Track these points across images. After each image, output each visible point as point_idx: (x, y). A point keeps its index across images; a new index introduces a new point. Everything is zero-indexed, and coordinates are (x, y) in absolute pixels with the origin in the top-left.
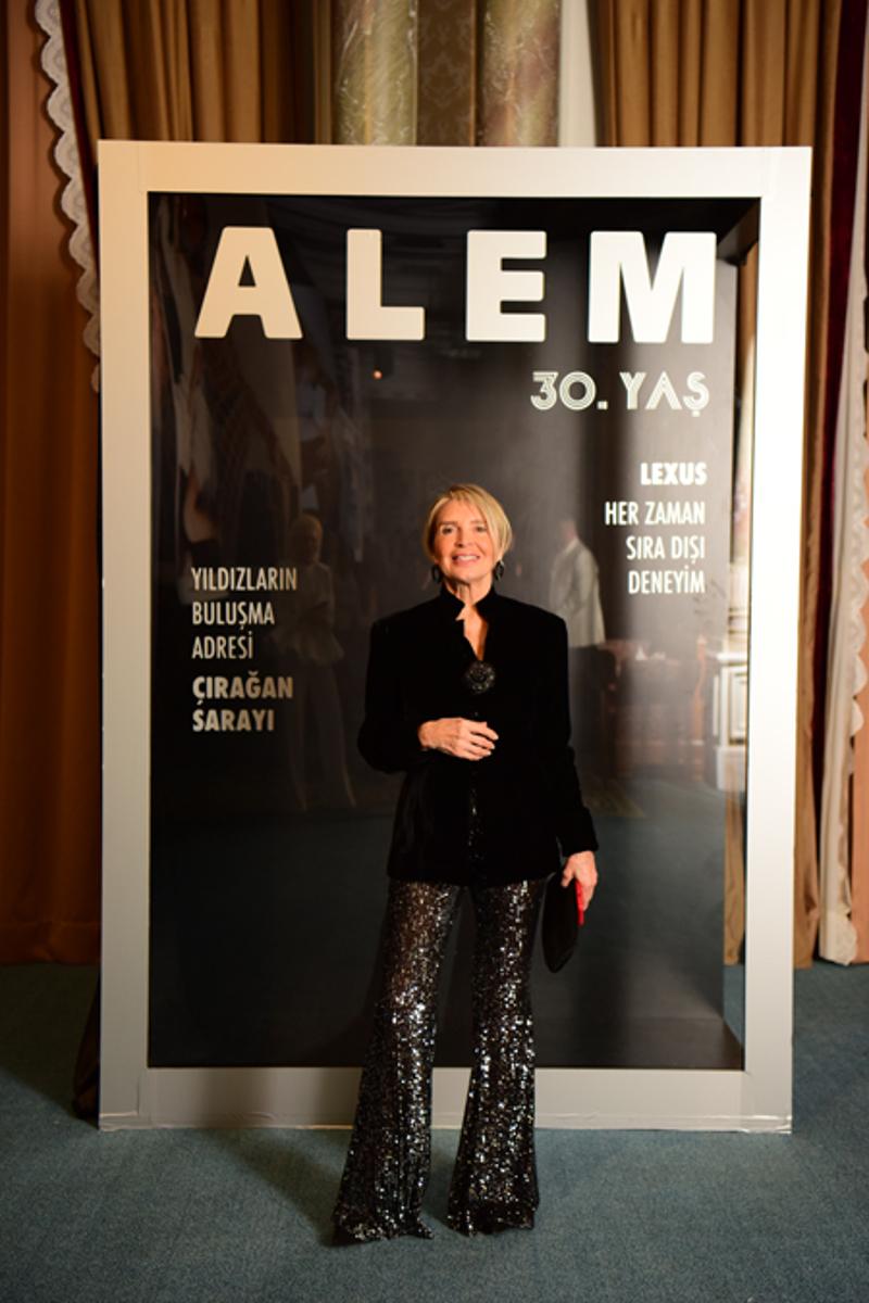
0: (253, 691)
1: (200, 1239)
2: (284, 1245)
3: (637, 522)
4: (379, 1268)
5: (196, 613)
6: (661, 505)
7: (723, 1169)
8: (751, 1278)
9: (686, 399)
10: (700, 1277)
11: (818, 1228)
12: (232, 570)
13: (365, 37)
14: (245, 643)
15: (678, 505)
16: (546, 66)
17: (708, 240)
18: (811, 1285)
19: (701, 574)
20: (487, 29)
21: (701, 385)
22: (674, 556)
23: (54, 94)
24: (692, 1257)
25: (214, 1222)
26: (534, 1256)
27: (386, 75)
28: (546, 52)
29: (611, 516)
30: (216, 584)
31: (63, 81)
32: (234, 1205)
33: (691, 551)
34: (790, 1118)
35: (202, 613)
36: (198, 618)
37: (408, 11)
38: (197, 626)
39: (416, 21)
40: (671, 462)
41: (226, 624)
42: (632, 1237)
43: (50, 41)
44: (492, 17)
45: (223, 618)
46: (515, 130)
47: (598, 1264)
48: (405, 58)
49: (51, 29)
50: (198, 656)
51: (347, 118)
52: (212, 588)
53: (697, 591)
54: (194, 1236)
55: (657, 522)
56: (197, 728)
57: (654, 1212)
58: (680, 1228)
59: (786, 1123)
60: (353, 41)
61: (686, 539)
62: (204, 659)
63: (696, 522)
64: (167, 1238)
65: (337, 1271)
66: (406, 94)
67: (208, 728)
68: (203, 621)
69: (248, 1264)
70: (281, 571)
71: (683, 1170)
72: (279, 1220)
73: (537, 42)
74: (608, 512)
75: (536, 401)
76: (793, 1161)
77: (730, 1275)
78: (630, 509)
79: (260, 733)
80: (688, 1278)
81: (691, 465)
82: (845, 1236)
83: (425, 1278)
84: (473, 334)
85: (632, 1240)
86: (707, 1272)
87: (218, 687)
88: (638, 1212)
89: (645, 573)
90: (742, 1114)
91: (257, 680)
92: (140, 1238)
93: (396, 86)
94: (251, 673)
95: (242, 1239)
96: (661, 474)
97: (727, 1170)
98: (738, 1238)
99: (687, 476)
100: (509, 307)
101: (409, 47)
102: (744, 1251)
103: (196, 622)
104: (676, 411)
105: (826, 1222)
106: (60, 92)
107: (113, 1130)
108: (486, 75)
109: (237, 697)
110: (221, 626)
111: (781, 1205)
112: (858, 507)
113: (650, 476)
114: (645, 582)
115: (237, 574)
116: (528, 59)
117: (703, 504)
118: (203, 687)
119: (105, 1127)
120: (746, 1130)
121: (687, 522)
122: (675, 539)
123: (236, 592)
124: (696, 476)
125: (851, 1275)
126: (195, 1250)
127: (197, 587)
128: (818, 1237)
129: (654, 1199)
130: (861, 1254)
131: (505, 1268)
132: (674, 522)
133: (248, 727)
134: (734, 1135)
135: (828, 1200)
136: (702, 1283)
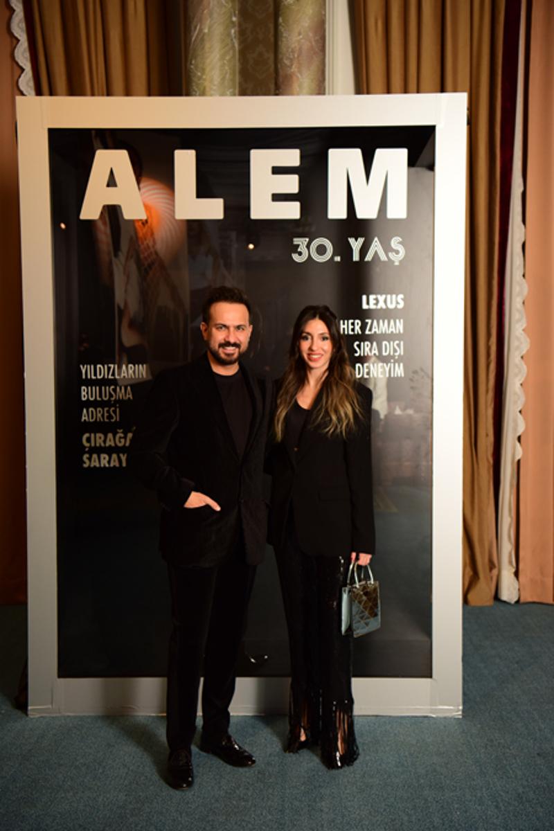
0: (120, 442)
1: (71, 794)
2: (124, 798)
3: (360, 333)
4: (181, 814)
5: (83, 393)
6: (375, 322)
7: (414, 742)
8: (419, 820)
9: (390, 254)
10: (386, 820)
11: (468, 784)
12: (106, 366)
13: (204, 34)
14: (115, 412)
15: (386, 321)
16: (317, 50)
17: (403, 153)
18: (457, 825)
19: (401, 365)
20: (280, 27)
21: (401, 245)
22: (384, 354)
23: (23, 75)
24: (383, 804)
25: (83, 781)
26: (282, 805)
27: (218, 56)
28: (317, 41)
29: (344, 329)
30: (95, 375)
31: (28, 67)
32: (99, 769)
33: (395, 351)
34: (461, 708)
35: (87, 393)
36: (84, 396)
37: (231, 17)
38: (84, 401)
39: (237, 23)
40: (381, 294)
41: (102, 399)
42: (346, 792)
43: (20, 43)
44: (283, 19)
45: (101, 396)
46: (298, 89)
47: (322, 811)
48: (230, 45)
49: (20, 36)
50: (85, 420)
51: (194, 84)
52: (93, 377)
53: (399, 375)
54: (69, 792)
55: (373, 332)
56: (86, 466)
57: (365, 773)
58: (379, 784)
59: (458, 710)
60: (197, 36)
61: (392, 343)
62: (89, 422)
63: (397, 332)
64: (51, 793)
65: (153, 816)
66: (230, 69)
67: (92, 466)
68: (88, 399)
69: (97, 812)
70: (137, 366)
71: (389, 743)
72: (125, 779)
73: (311, 35)
74: (342, 326)
75: (295, 257)
76: (460, 736)
77: (406, 818)
78: (356, 324)
79: (124, 468)
80: (378, 820)
81: (394, 296)
82: (484, 789)
83: (209, 822)
84: (254, 215)
85: (348, 794)
86: (391, 817)
87: (98, 439)
88: (355, 774)
89: (365, 365)
90: (431, 705)
91: (122, 435)
92: (34, 793)
93: (224, 64)
94: (118, 430)
95: (98, 794)
96: (375, 302)
97: (417, 743)
98: (415, 791)
99: (391, 303)
100: (277, 197)
101: (232, 40)
102: (418, 801)
103: (83, 399)
104: (384, 262)
105: (474, 780)
106: (26, 74)
107: (38, 716)
108: (280, 56)
109: (110, 446)
110: (99, 401)
111: (447, 768)
112: (519, 321)
113: (368, 303)
114: (366, 370)
115: (109, 368)
116: (306, 45)
117: (402, 321)
118: (88, 440)
119: (33, 715)
120: (434, 716)
121: (392, 332)
122: (384, 343)
123: (108, 379)
124: (397, 303)
125: (484, 817)
126: (67, 801)
127: (84, 377)
128: (467, 790)
129: (367, 764)
130: (492, 802)
131: (262, 814)
132: (384, 332)
133: (117, 465)
134: (426, 721)
135: (478, 764)
136: (386, 824)
